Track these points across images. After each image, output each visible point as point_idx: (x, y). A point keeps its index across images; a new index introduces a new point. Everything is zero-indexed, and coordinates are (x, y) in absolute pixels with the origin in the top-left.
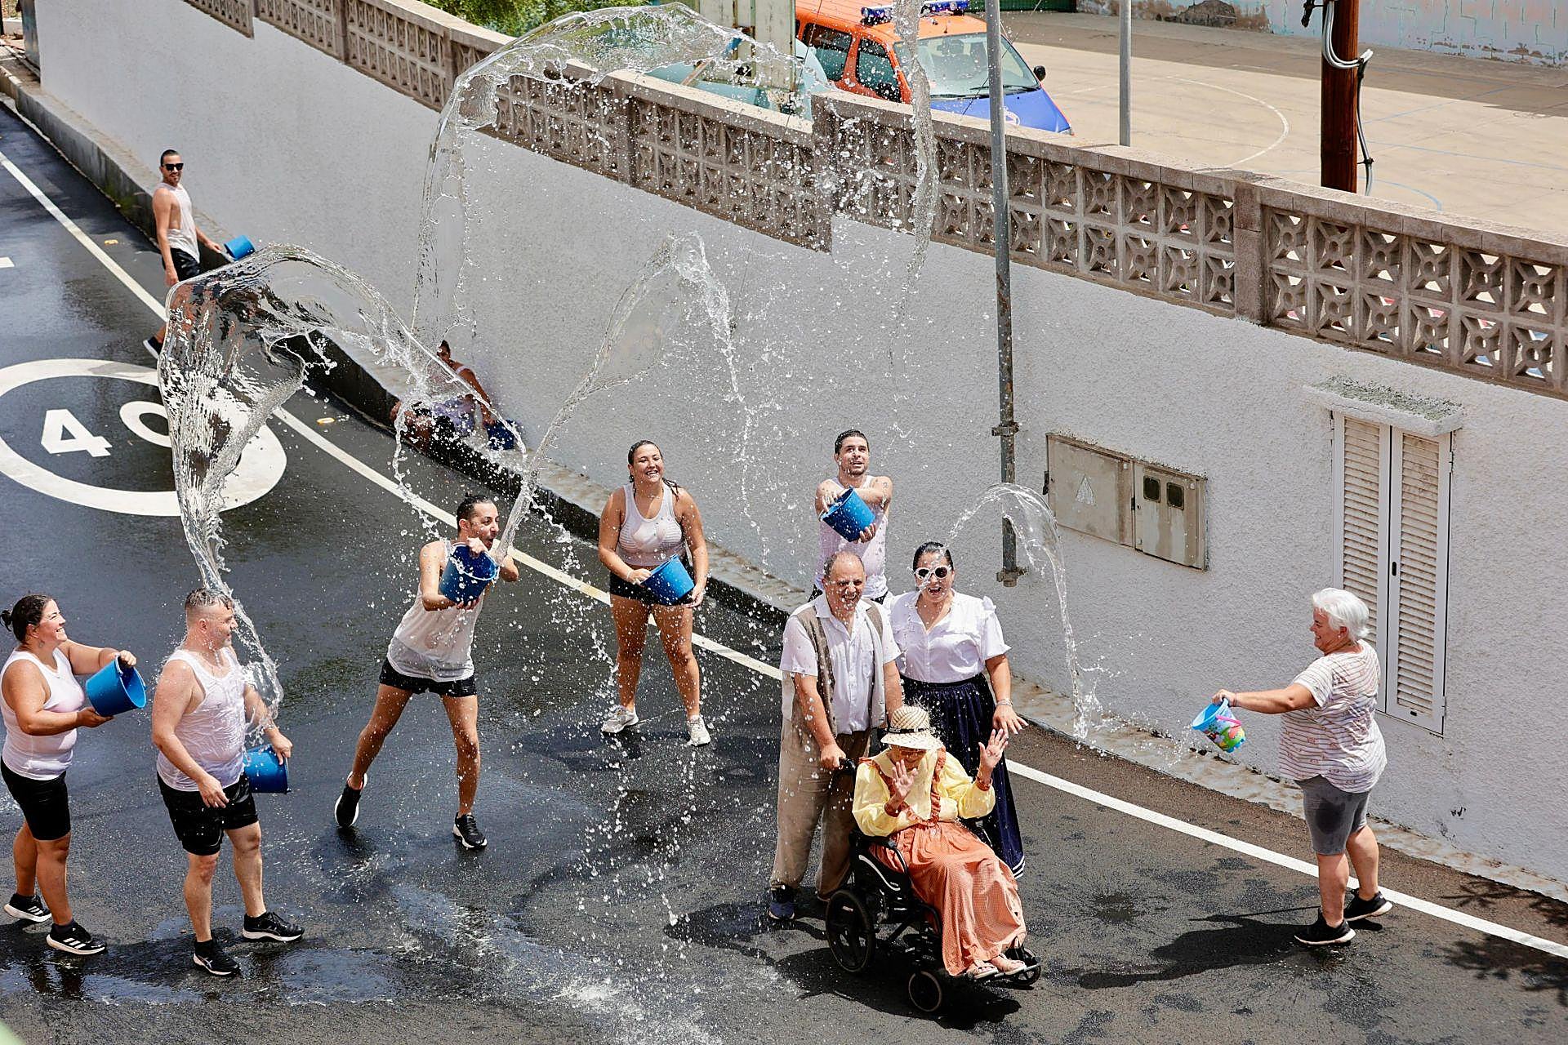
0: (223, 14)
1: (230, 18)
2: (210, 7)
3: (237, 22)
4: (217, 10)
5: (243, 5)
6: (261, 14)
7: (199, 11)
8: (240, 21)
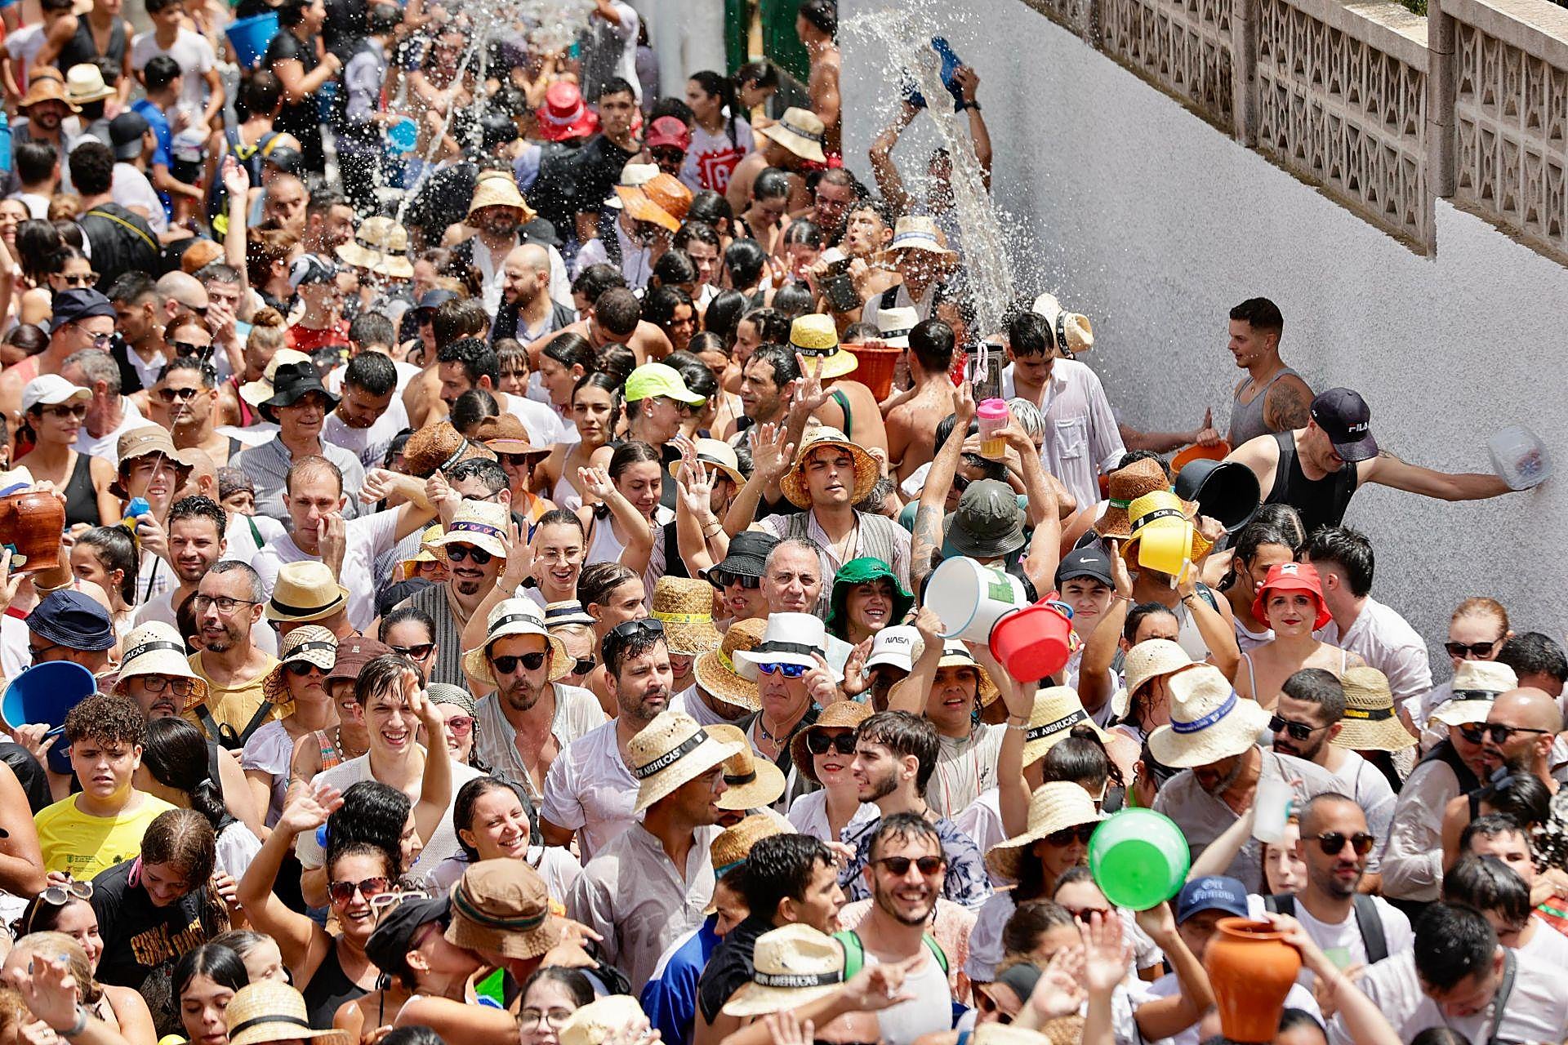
0: (1354, 185)
1: (1373, 198)
2: (1319, 165)
3: (1392, 209)
4: (1336, 175)
5: (1411, 164)
6: (1462, 192)
7: (1285, 175)
8: (1400, 207)
